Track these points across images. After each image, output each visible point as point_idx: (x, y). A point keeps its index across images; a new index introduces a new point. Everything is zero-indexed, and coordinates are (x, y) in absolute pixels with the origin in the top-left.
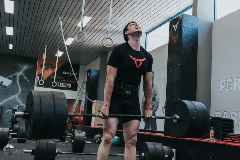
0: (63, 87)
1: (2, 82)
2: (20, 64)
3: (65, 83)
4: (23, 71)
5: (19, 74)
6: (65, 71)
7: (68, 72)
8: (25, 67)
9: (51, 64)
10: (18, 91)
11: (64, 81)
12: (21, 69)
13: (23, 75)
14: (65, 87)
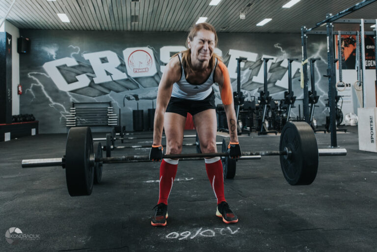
0: (369, 65)
1: (299, 69)
2: (314, 44)
3: (370, 60)
4: (319, 52)
5: (316, 56)
6: (369, 45)
7: (372, 45)
8: (321, 47)
9: (351, 37)
10: (318, 78)
11: (369, 58)
12: (317, 50)
13: (321, 57)
14: (372, 65)
